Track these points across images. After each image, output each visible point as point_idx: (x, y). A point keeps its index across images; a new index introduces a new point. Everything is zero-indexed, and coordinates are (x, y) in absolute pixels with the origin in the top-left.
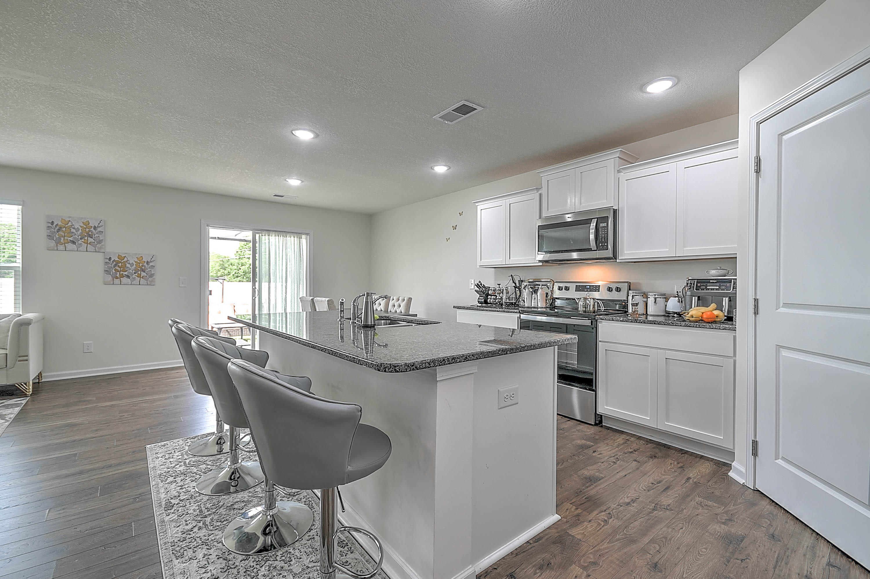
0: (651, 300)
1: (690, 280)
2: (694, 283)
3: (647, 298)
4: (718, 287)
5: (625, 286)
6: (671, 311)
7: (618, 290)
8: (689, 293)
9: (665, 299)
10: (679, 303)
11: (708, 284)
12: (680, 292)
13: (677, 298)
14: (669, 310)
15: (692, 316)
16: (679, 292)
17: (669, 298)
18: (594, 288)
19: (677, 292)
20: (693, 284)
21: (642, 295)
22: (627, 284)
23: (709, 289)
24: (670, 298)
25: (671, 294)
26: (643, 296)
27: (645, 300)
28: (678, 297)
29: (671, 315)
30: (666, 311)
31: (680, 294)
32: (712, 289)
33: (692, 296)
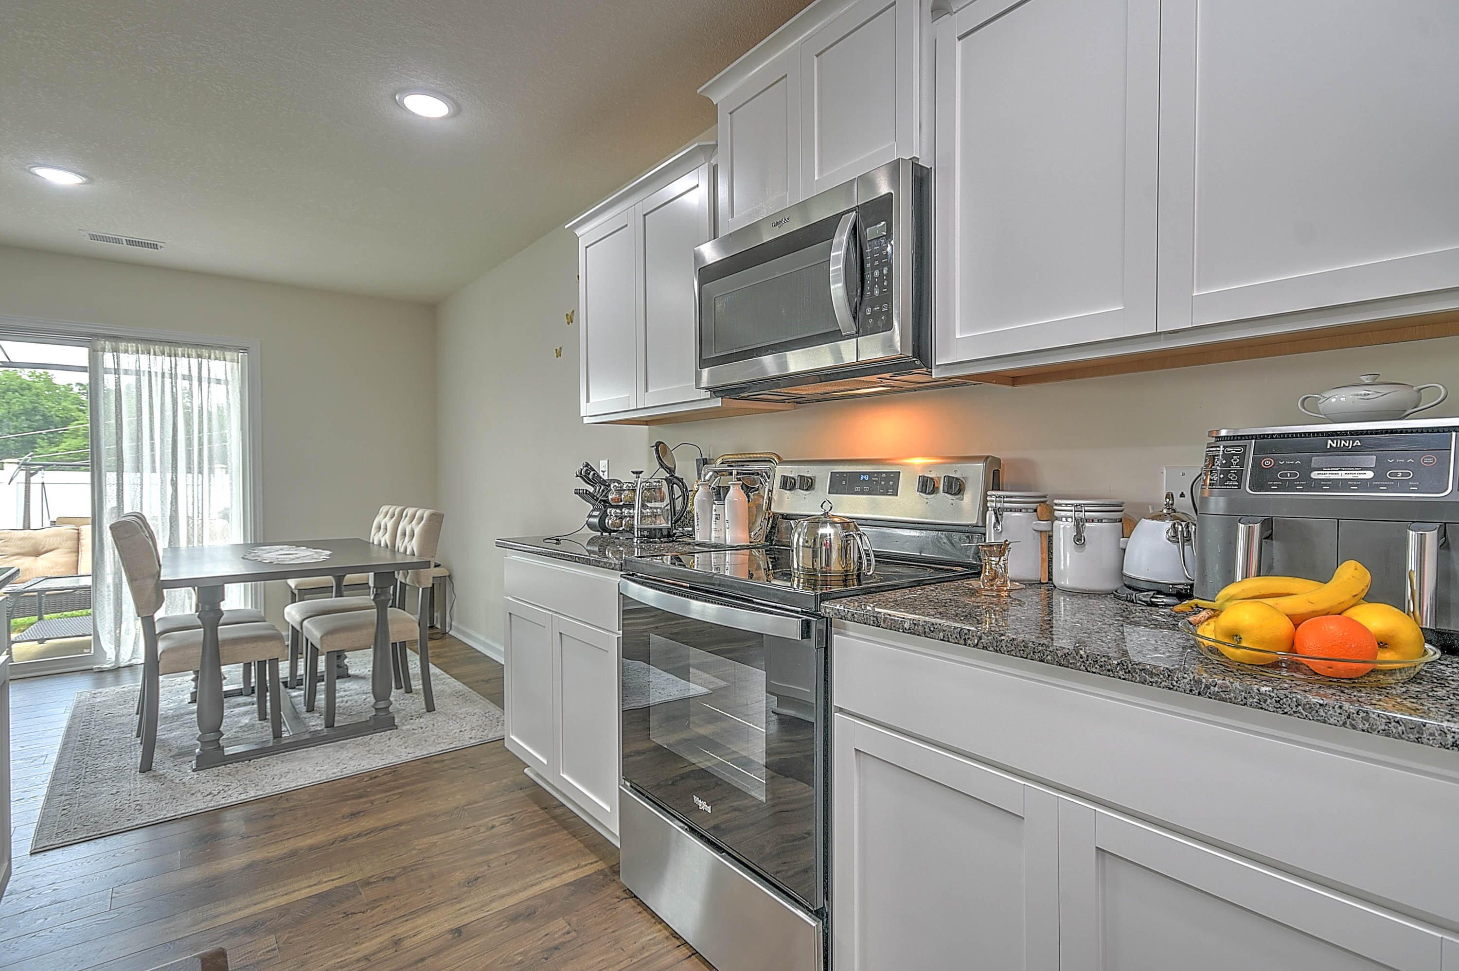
0: (1064, 530)
1: (1222, 444)
2: (1242, 456)
3: (1052, 519)
4: (1369, 475)
5: (975, 473)
6: (1143, 577)
7: (955, 487)
8: (1217, 503)
9: (1120, 524)
10: (1175, 546)
11: (1316, 460)
12: (1182, 495)
13: (1168, 525)
14: (1133, 575)
15: (1235, 637)
16: (1177, 497)
17: (1137, 520)
18: (883, 483)
19: (1170, 496)
20: (1235, 460)
21: (1034, 506)
22: (981, 465)
23: (1319, 485)
24: (1140, 520)
25: (1145, 506)
26: (1035, 511)
27: (1044, 525)
28: (1174, 518)
29: (1140, 596)
30: (1123, 575)
31: (1184, 504)
32: (1335, 485)
33: (1232, 518)
